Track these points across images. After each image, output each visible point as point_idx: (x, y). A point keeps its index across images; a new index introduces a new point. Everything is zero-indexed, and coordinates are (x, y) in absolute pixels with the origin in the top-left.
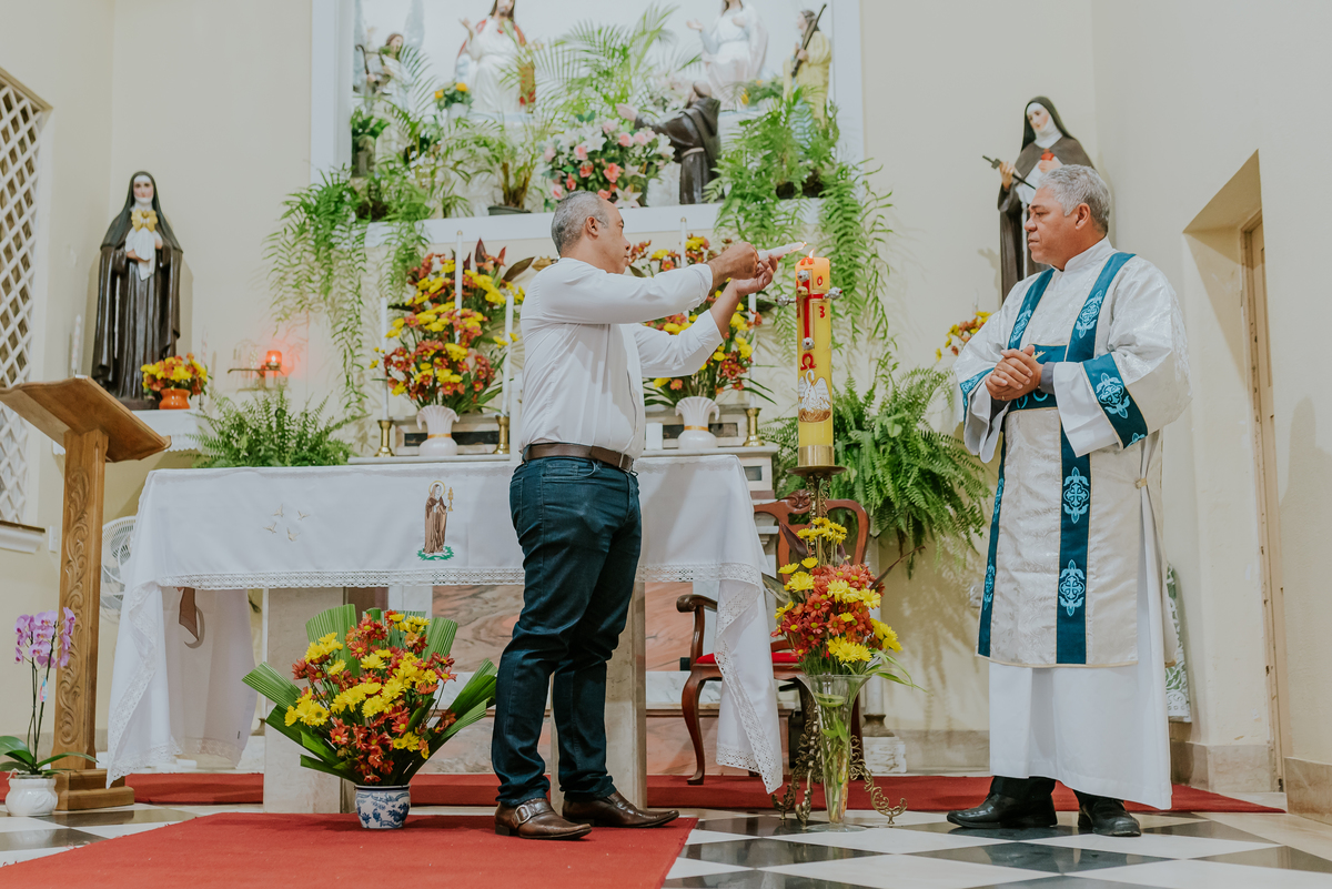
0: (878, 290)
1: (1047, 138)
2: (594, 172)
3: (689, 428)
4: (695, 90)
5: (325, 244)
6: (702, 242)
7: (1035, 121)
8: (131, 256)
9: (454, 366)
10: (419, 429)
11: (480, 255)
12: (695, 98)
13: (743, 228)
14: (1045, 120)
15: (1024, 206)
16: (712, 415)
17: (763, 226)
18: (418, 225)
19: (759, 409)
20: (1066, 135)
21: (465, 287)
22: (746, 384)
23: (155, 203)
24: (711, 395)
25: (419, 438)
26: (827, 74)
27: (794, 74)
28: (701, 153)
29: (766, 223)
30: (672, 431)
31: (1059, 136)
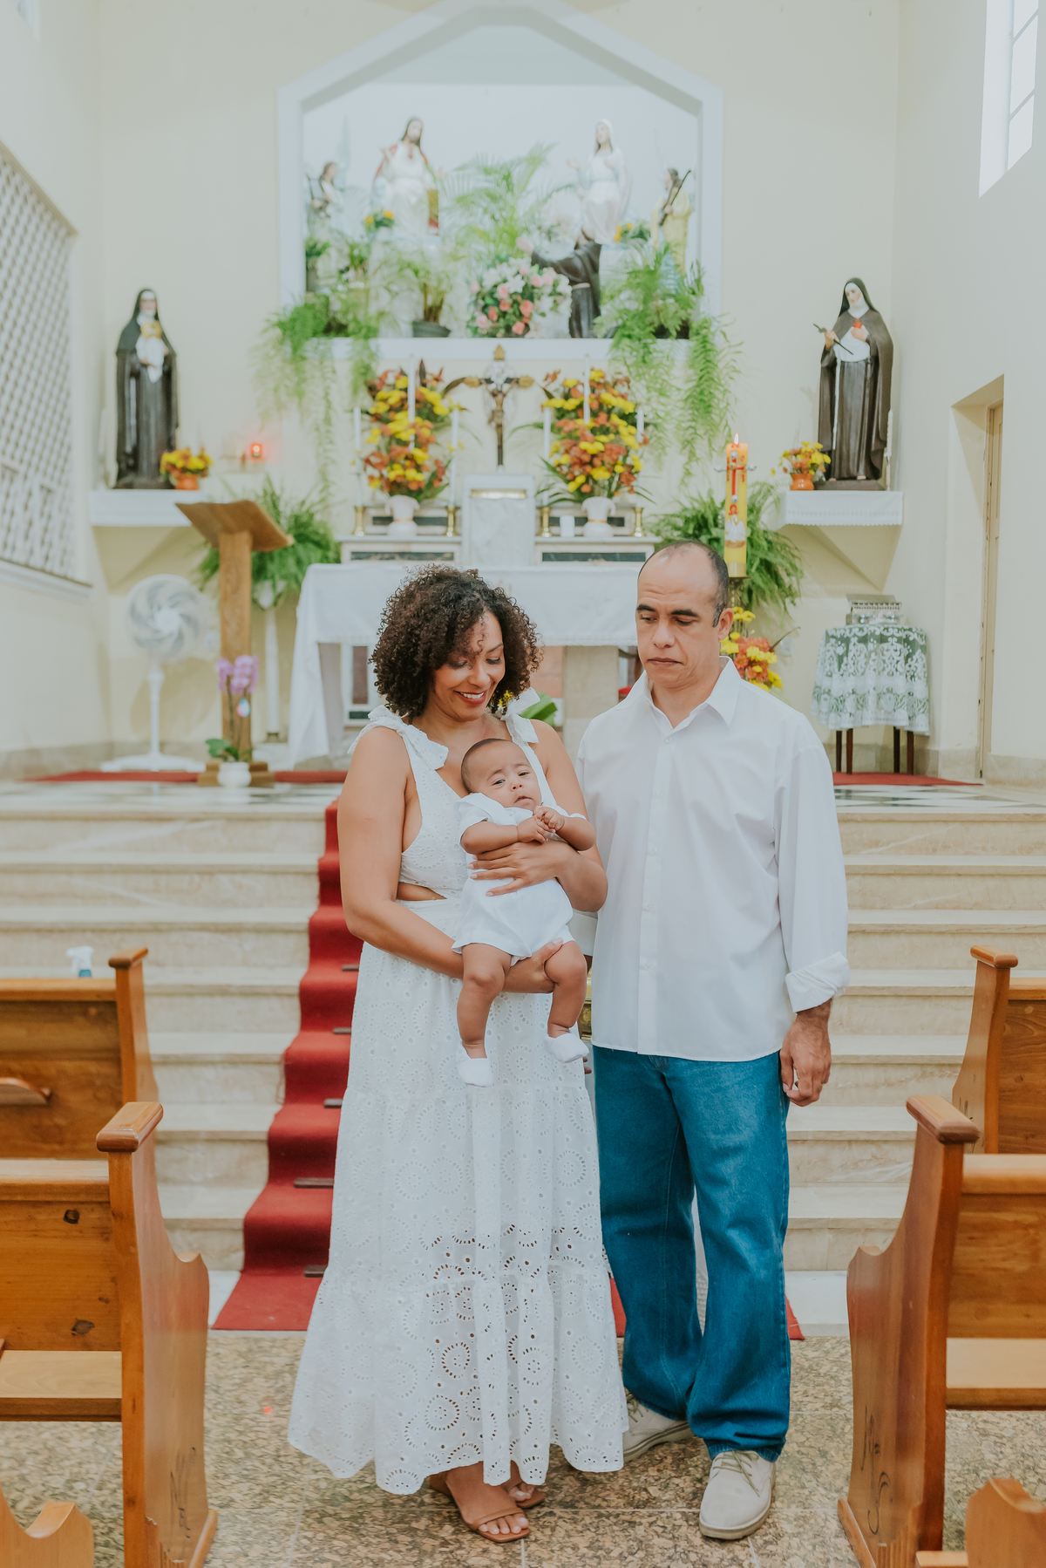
0: (728, 415)
1: (858, 310)
2: (512, 306)
3: (592, 521)
4: (583, 233)
5: (297, 357)
6: (601, 374)
7: (850, 298)
8: (145, 362)
9: (418, 468)
10: (387, 513)
11: (422, 373)
12: (583, 242)
13: (629, 363)
14: (859, 297)
15: (839, 362)
16: (610, 511)
17: (644, 361)
18: (373, 343)
19: (642, 509)
20: (871, 308)
21: (417, 401)
22: (635, 489)
23: (156, 317)
24: (610, 496)
25: (387, 520)
26: (686, 226)
27: (661, 224)
28: (586, 289)
29: (646, 358)
30: (582, 521)
31: (867, 308)
